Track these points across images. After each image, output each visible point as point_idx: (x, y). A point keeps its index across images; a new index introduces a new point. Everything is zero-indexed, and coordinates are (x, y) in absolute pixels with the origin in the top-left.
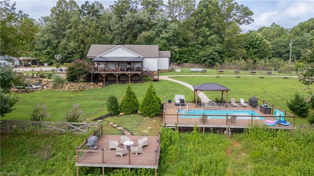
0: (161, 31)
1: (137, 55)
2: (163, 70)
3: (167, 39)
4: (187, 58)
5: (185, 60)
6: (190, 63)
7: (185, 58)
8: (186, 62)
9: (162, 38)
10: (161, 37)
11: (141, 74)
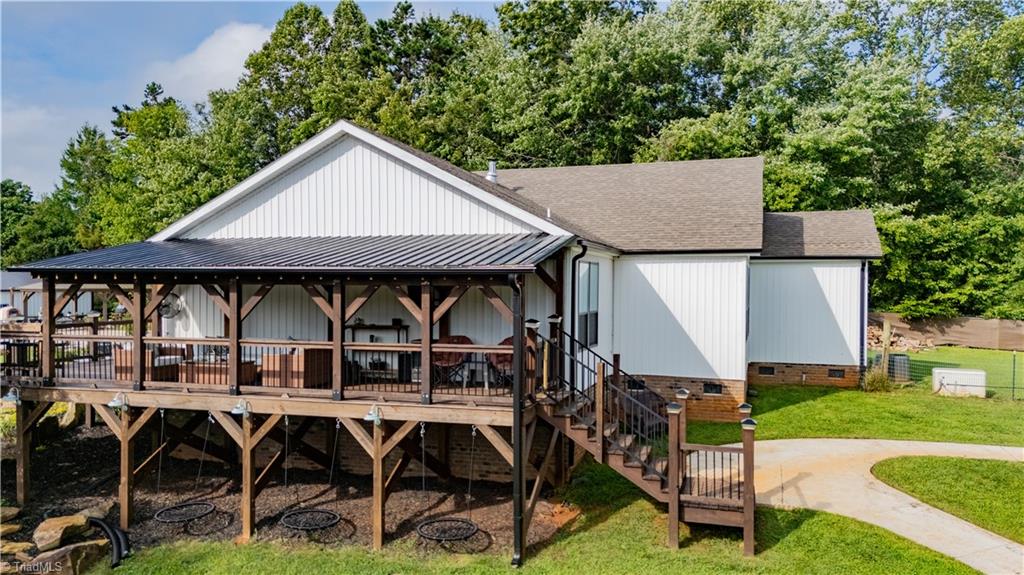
0: (786, 118)
1: (523, 223)
2: (805, 368)
3: (828, 155)
4: (980, 286)
5: (963, 299)
6: (1005, 316)
7: (961, 281)
8: (971, 309)
9: (799, 156)
10: (788, 150)
11: (504, 431)
